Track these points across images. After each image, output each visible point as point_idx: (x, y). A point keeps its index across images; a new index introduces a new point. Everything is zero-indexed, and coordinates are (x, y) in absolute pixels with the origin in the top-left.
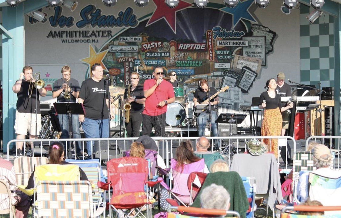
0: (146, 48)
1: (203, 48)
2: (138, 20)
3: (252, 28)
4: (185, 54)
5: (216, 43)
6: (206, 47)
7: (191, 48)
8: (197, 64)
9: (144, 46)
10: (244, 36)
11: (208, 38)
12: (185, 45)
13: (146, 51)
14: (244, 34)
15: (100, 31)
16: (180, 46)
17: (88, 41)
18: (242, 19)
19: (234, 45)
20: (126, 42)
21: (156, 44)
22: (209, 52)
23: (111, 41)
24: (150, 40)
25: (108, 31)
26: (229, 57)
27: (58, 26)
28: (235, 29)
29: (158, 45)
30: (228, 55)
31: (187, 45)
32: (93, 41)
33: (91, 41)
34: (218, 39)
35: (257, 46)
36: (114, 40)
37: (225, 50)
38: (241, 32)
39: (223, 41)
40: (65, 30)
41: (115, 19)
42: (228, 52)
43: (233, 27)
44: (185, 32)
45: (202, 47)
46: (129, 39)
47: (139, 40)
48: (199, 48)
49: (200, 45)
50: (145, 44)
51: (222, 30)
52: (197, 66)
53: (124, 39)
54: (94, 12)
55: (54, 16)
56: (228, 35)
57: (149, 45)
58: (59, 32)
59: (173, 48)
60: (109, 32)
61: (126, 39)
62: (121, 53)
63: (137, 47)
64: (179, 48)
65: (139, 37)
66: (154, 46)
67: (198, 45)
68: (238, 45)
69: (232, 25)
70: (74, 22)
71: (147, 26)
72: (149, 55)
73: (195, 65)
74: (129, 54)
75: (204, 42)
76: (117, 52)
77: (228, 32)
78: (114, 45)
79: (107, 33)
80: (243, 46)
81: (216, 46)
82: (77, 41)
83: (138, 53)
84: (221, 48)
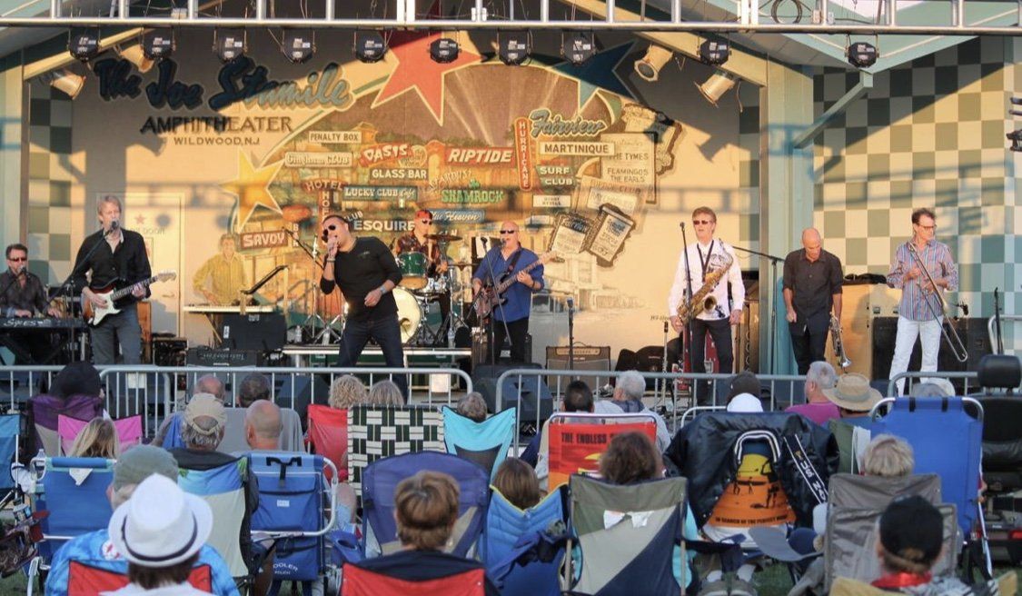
0: (370, 159)
1: (507, 158)
2: (354, 91)
3: (623, 113)
4: (464, 172)
5: (537, 150)
6: (514, 157)
7: (478, 160)
8: (492, 198)
9: (366, 153)
10: (606, 132)
11: (519, 136)
12: (464, 151)
13: (370, 166)
14: (604, 127)
15: (264, 118)
16: (453, 153)
17: (235, 141)
18: (599, 91)
19: (581, 154)
20: (324, 144)
21: (395, 149)
22: (521, 170)
23: (290, 141)
24: (381, 139)
25: (283, 119)
26: (569, 181)
27: (167, 106)
28: (583, 114)
29: (399, 151)
30: (566, 176)
31: (470, 151)
32: (248, 141)
33: (243, 141)
34: (544, 140)
35: (636, 157)
36: (295, 139)
37: (559, 165)
38: (597, 123)
39: (553, 144)
40: (183, 116)
41: (300, 90)
42: (566, 170)
43: (580, 110)
44: (463, 121)
45: (505, 156)
46: (331, 137)
47: (356, 138)
48: (497, 160)
49: (499, 153)
50: (369, 148)
51: (552, 118)
52: (492, 201)
53: (320, 137)
54: (251, 73)
55: (157, 82)
56: (567, 128)
57: (379, 152)
58: (169, 119)
59: (435, 160)
60: (285, 121)
61: (325, 138)
62: (313, 169)
63: (349, 155)
64: (450, 160)
65: (356, 133)
66: (389, 154)
67: (495, 152)
68: (589, 154)
69: (576, 105)
70: (203, 97)
71: (374, 106)
72: (377, 174)
73: (486, 200)
74: (331, 171)
75: (510, 144)
76: (304, 168)
77: (565, 122)
78: (295, 150)
79: (280, 122)
80: (602, 154)
81: (537, 155)
82: (210, 141)
83: (353, 169)
84: (550, 159)
